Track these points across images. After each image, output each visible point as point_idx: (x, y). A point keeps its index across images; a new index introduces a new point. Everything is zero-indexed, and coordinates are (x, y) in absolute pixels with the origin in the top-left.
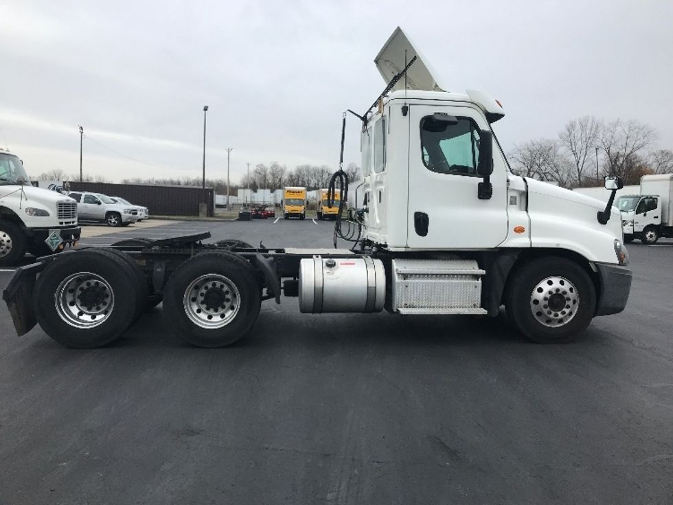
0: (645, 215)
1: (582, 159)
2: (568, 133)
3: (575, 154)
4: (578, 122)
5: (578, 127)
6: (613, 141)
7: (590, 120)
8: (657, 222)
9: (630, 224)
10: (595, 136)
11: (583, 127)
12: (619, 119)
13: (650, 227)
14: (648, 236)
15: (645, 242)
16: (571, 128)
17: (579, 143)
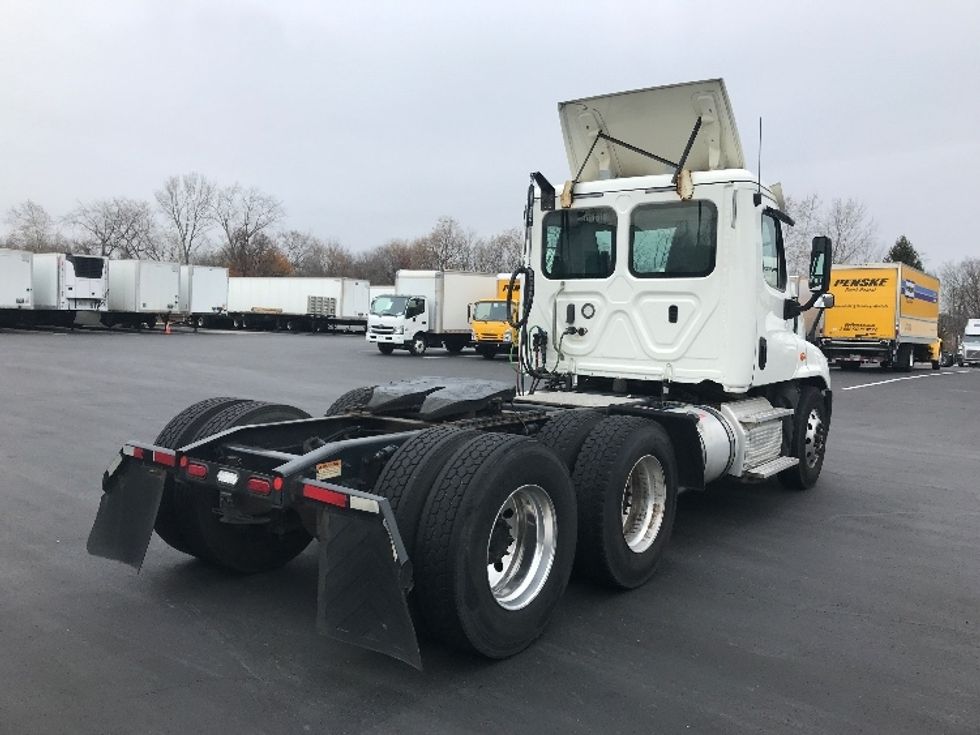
0: (414, 320)
1: (189, 233)
2: (169, 195)
3: (179, 225)
4: (181, 179)
5: (182, 187)
6: (231, 212)
7: (199, 181)
8: (425, 329)
9: (399, 331)
10: (207, 202)
11: (190, 188)
12: (237, 183)
13: (419, 335)
14: (416, 346)
15: (414, 354)
16: (172, 187)
17: (184, 211)
